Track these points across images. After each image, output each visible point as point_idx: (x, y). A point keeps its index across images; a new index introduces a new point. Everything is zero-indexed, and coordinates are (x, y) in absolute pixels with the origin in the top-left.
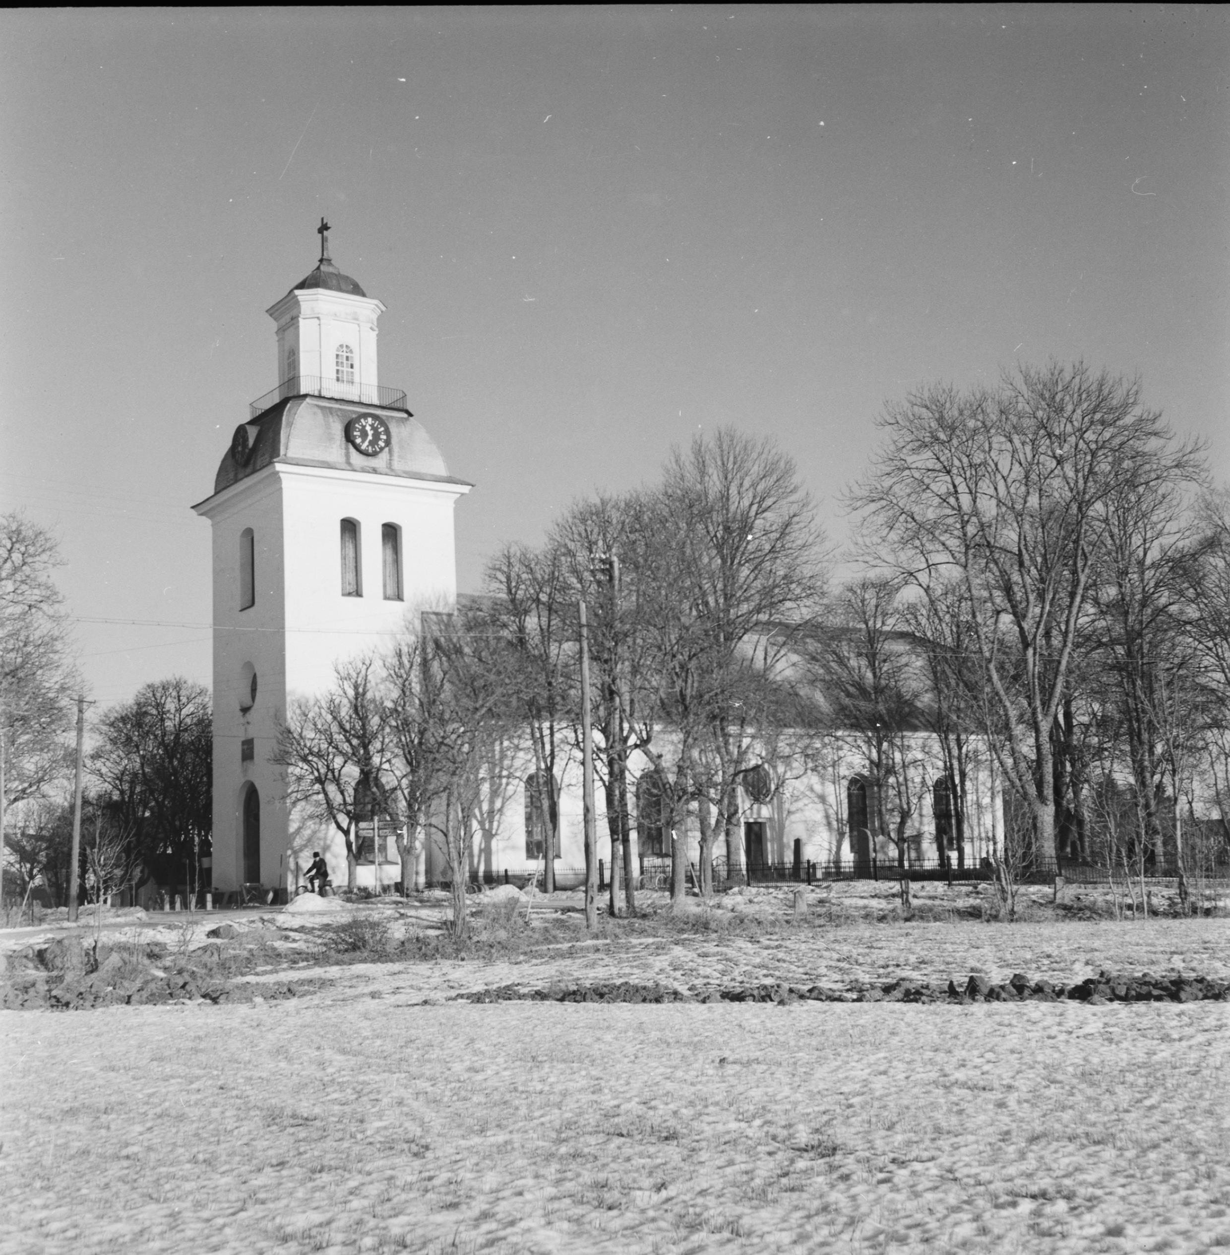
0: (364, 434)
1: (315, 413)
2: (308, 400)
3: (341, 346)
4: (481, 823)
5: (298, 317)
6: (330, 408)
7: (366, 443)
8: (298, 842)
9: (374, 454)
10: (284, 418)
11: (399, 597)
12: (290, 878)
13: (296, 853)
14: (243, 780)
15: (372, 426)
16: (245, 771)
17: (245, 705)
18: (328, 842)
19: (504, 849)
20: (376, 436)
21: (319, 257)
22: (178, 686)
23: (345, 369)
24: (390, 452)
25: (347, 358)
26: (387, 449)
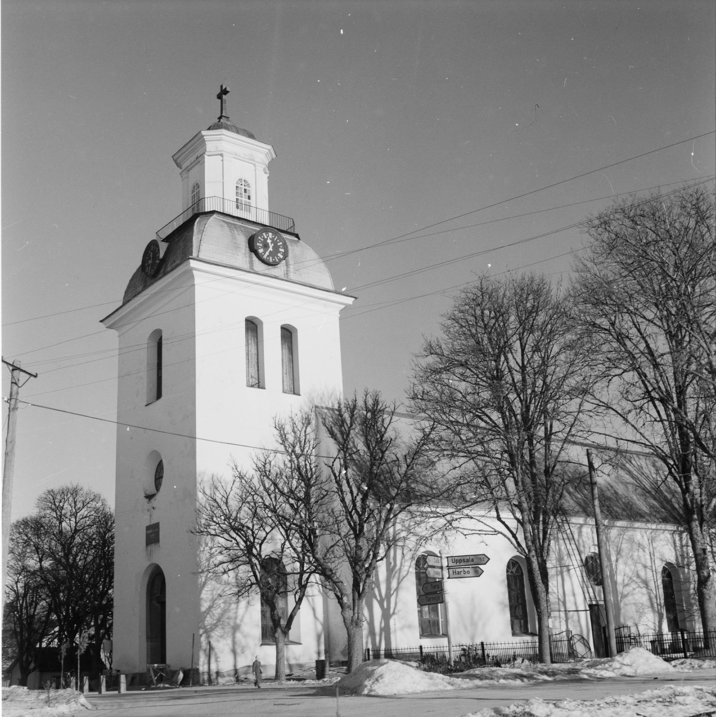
0: (266, 246)
1: (222, 226)
2: (215, 216)
3: (240, 180)
4: (381, 603)
5: (202, 155)
6: (234, 225)
7: (267, 253)
8: (209, 621)
9: (274, 265)
10: (195, 227)
11: (295, 391)
12: (202, 659)
13: (207, 632)
14: (148, 563)
15: (272, 239)
16: (150, 555)
17: (149, 493)
18: (238, 621)
19: (402, 629)
20: (276, 248)
21: (219, 115)
22: (75, 492)
23: (243, 199)
24: (287, 265)
25: (245, 191)
26: (284, 262)
